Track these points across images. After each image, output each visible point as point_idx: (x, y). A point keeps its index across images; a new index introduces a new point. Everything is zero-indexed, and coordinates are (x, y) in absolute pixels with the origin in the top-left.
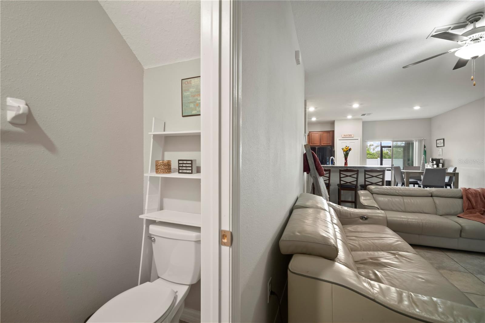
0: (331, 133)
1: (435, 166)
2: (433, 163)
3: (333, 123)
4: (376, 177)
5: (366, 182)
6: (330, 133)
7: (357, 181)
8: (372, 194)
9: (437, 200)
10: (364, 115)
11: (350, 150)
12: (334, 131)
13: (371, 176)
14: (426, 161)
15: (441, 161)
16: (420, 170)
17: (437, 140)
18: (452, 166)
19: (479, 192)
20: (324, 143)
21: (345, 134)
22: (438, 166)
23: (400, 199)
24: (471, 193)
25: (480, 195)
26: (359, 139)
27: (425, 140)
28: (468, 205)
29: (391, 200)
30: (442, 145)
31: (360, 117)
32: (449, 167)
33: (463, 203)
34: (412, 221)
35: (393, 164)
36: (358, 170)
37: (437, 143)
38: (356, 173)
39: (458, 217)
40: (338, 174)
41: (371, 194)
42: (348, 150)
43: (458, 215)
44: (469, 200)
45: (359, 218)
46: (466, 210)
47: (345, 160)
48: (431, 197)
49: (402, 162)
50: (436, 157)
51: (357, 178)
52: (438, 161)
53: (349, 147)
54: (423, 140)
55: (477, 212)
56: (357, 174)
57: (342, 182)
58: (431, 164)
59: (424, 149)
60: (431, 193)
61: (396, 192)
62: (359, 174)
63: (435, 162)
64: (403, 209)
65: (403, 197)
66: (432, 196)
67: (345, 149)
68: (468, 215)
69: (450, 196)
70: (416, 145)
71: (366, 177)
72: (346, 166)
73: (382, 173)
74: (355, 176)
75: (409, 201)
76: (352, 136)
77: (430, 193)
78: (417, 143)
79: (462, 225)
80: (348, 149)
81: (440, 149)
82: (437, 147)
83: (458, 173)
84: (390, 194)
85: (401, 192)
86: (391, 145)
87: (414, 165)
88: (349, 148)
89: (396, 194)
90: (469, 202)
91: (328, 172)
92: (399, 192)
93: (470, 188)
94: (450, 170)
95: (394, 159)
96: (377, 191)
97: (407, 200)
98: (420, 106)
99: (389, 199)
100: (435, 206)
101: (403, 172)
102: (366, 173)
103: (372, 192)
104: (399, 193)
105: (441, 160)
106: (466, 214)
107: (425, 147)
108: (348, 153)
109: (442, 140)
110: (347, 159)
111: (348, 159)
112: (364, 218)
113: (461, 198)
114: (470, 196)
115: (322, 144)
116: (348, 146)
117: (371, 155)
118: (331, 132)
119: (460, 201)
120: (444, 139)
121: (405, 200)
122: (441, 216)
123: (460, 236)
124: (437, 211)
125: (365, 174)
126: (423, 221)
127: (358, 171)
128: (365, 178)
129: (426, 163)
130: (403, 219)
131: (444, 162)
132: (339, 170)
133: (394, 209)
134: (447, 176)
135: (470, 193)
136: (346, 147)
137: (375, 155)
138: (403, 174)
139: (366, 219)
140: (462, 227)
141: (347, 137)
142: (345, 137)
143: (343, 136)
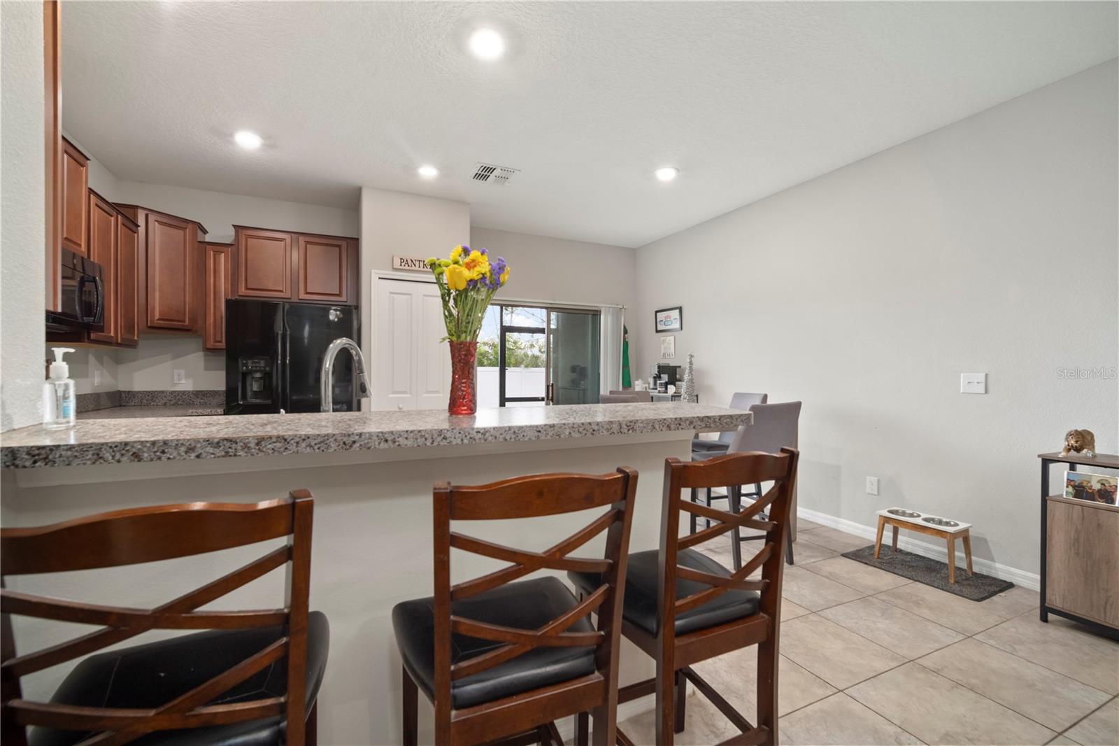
0: (342, 248)
6: (340, 246)
10: (487, 172)
12: (358, 239)
17: (656, 312)
20: (313, 289)
21: (408, 256)
27: (627, 310)
30: (676, 325)
37: (658, 320)
54: (622, 309)
59: (624, 339)
70: (607, 320)
78: (610, 315)
81: (669, 338)
82: (657, 331)
107: (626, 332)
109: (676, 311)
115: (303, 296)
118: (344, 243)
120: (680, 309)
141: (413, 268)
142: (407, 267)
143: (397, 263)
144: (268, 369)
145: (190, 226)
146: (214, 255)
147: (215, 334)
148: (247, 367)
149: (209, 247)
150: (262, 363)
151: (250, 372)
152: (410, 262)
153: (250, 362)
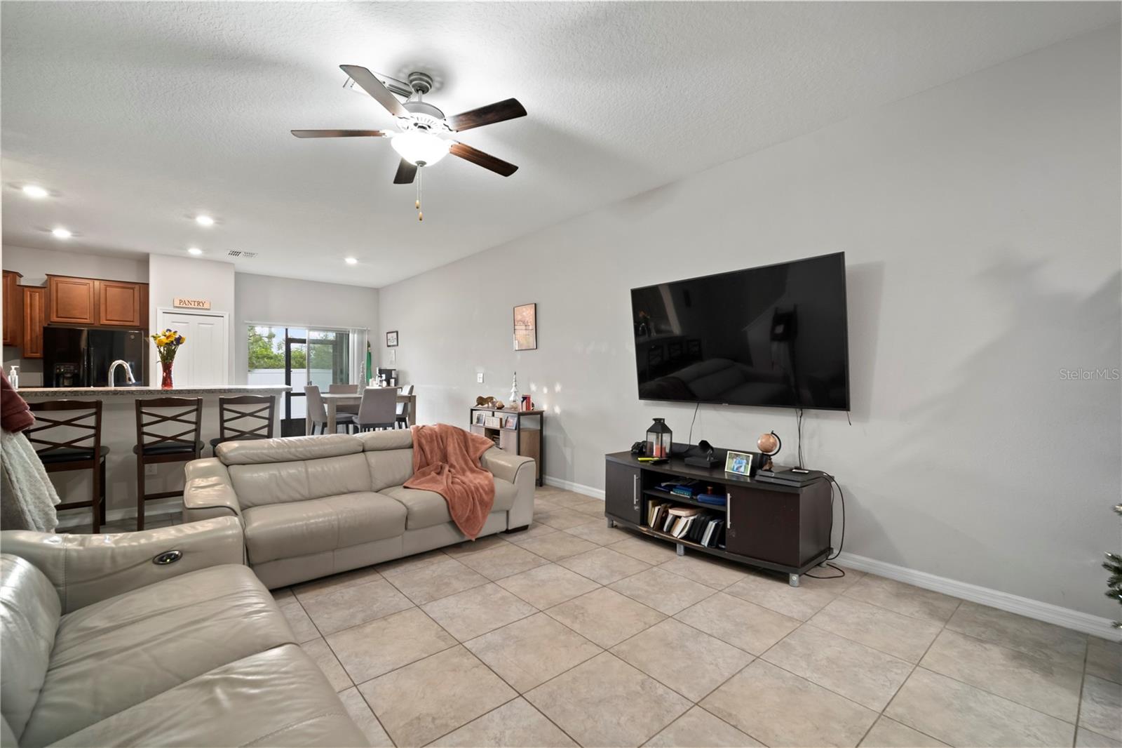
0: (136, 290)
1: (385, 384)
2: (381, 377)
3: (143, 261)
4: (252, 415)
5: (226, 431)
6: (133, 289)
7: (197, 430)
8: (227, 466)
9: (373, 457)
10: (236, 253)
11: (179, 341)
12: (147, 284)
13: (239, 415)
14: (370, 375)
15: (394, 375)
16: (356, 393)
17: (387, 333)
18: (408, 383)
19: (435, 431)
20: (111, 317)
21: (185, 298)
22: (389, 384)
23: (300, 469)
24: (425, 436)
25: (436, 436)
26: (226, 317)
27: (369, 331)
28: (421, 460)
29: (278, 475)
30: (395, 343)
31: (224, 256)
32: (404, 385)
33: (414, 456)
34: (316, 523)
35: (311, 380)
36: (198, 399)
37: (388, 338)
38: (195, 407)
39: (405, 487)
40: (133, 414)
41: (225, 467)
42: (172, 342)
43: (405, 485)
44: (423, 450)
45: (151, 562)
46: (419, 469)
47: (164, 371)
48: (362, 453)
49: (331, 375)
50: (386, 366)
51: (198, 423)
52: (388, 374)
53: (176, 332)
54: (365, 330)
55: (432, 471)
56: (197, 410)
57: (147, 440)
58: (378, 379)
59: (368, 350)
60: (363, 445)
61: (290, 453)
62: (204, 411)
63: (384, 376)
64: (305, 492)
65: (306, 461)
66: (364, 451)
67: (163, 338)
68: (419, 481)
69: (394, 445)
70: (354, 339)
71: (225, 418)
72: (166, 388)
73: (268, 405)
74: (192, 417)
75: (319, 469)
76: (206, 306)
77: (360, 446)
78: (356, 335)
79: (409, 504)
80: (172, 339)
81: (392, 350)
82: (389, 346)
83: (415, 396)
84: (274, 460)
85: (301, 449)
86: (306, 338)
87: (350, 384)
88: (177, 336)
89: (291, 457)
90: (422, 452)
91: (93, 410)
92: (297, 451)
93: (424, 426)
94: (405, 392)
95: (311, 370)
96: (242, 454)
97: (315, 467)
98: (358, 260)
99: (271, 472)
100: (370, 471)
101: (326, 398)
102: (226, 406)
103: (227, 462)
104: (298, 454)
105: (393, 372)
106: (417, 480)
107: (369, 346)
108: (174, 352)
109: (395, 334)
110: (170, 367)
111: (173, 369)
112: (169, 556)
113: (411, 447)
114: (423, 441)
115: (104, 322)
116: (173, 331)
117: (271, 358)
118: (137, 287)
119: (409, 453)
120: (397, 332)
121: (310, 470)
122: (377, 492)
123: (406, 529)
124: (372, 482)
125: (222, 410)
126: (340, 517)
127: (199, 402)
128: (222, 421)
129: (371, 378)
130: (297, 524)
131: (398, 375)
132: (134, 402)
133: (284, 497)
134: (399, 402)
135: (423, 436)
136: (167, 334)
137: (280, 360)
138: (326, 403)
139: (175, 558)
140: (408, 509)
141: (190, 306)
142: (184, 306)
143: (177, 304)
144: (76, 371)
145: (11, 275)
146: (31, 295)
147: (31, 348)
148: (60, 370)
149: (26, 289)
150: (72, 368)
151: (62, 374)
152: (187, 302)
153: (62, 367)
